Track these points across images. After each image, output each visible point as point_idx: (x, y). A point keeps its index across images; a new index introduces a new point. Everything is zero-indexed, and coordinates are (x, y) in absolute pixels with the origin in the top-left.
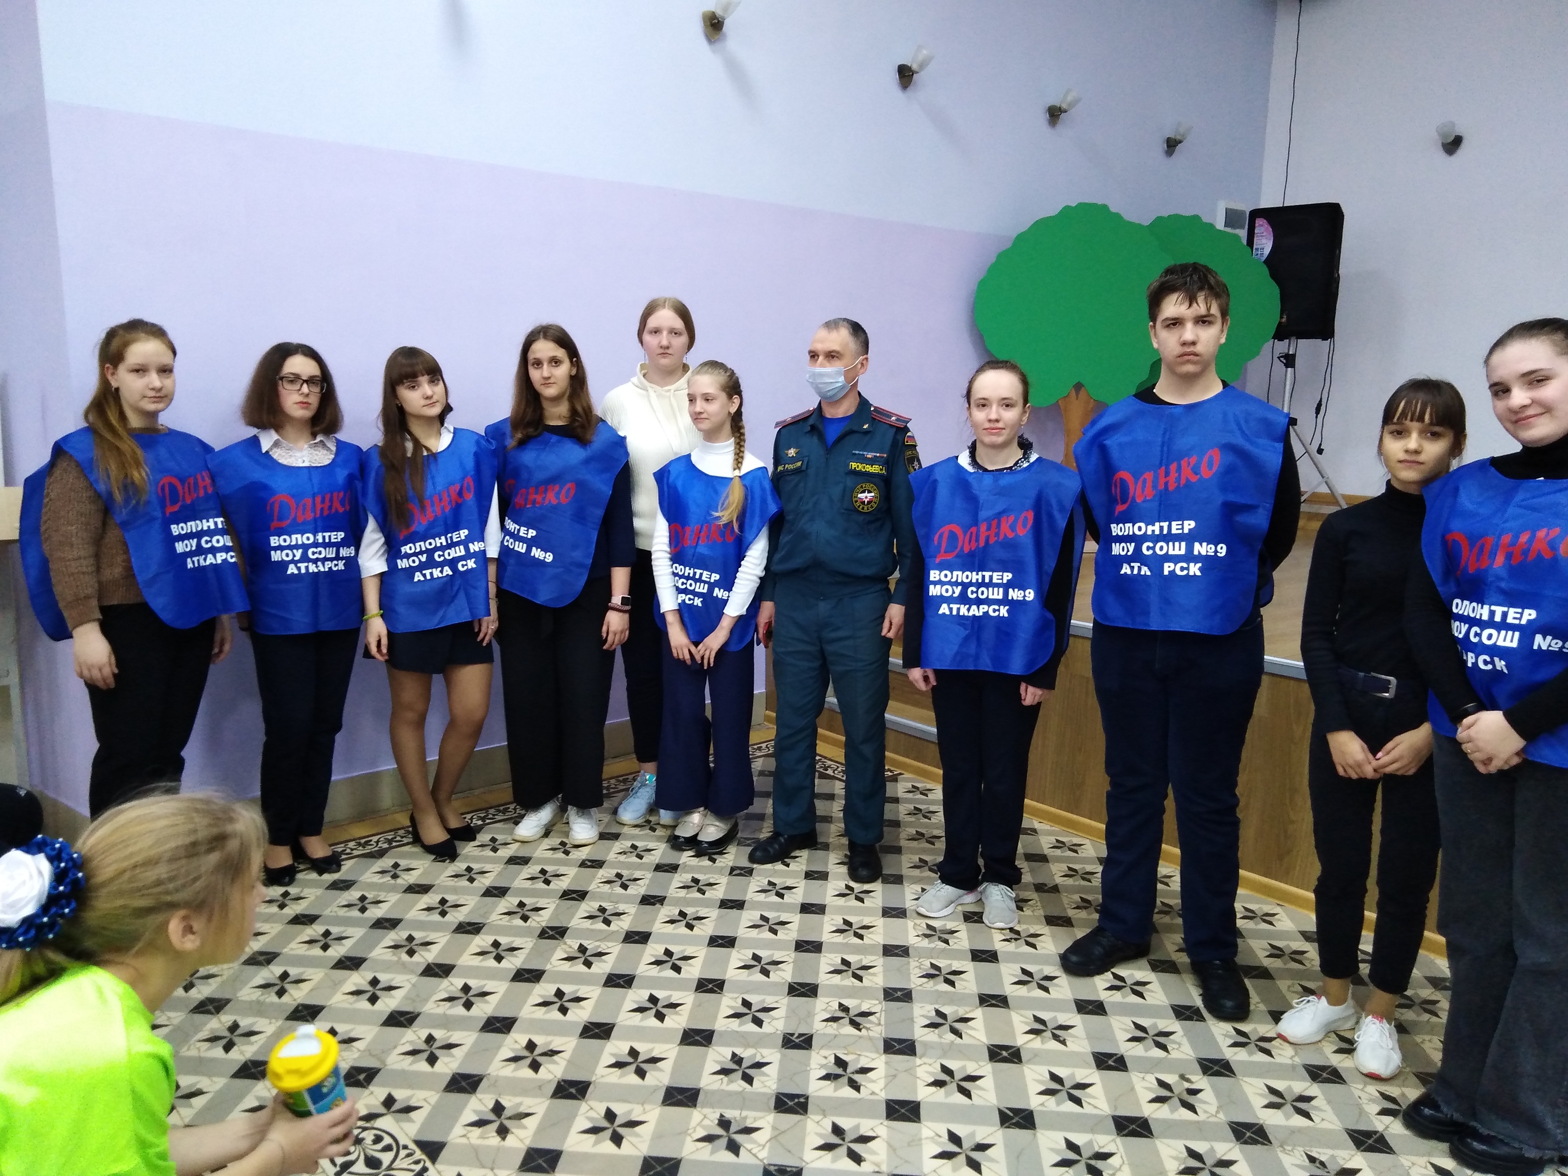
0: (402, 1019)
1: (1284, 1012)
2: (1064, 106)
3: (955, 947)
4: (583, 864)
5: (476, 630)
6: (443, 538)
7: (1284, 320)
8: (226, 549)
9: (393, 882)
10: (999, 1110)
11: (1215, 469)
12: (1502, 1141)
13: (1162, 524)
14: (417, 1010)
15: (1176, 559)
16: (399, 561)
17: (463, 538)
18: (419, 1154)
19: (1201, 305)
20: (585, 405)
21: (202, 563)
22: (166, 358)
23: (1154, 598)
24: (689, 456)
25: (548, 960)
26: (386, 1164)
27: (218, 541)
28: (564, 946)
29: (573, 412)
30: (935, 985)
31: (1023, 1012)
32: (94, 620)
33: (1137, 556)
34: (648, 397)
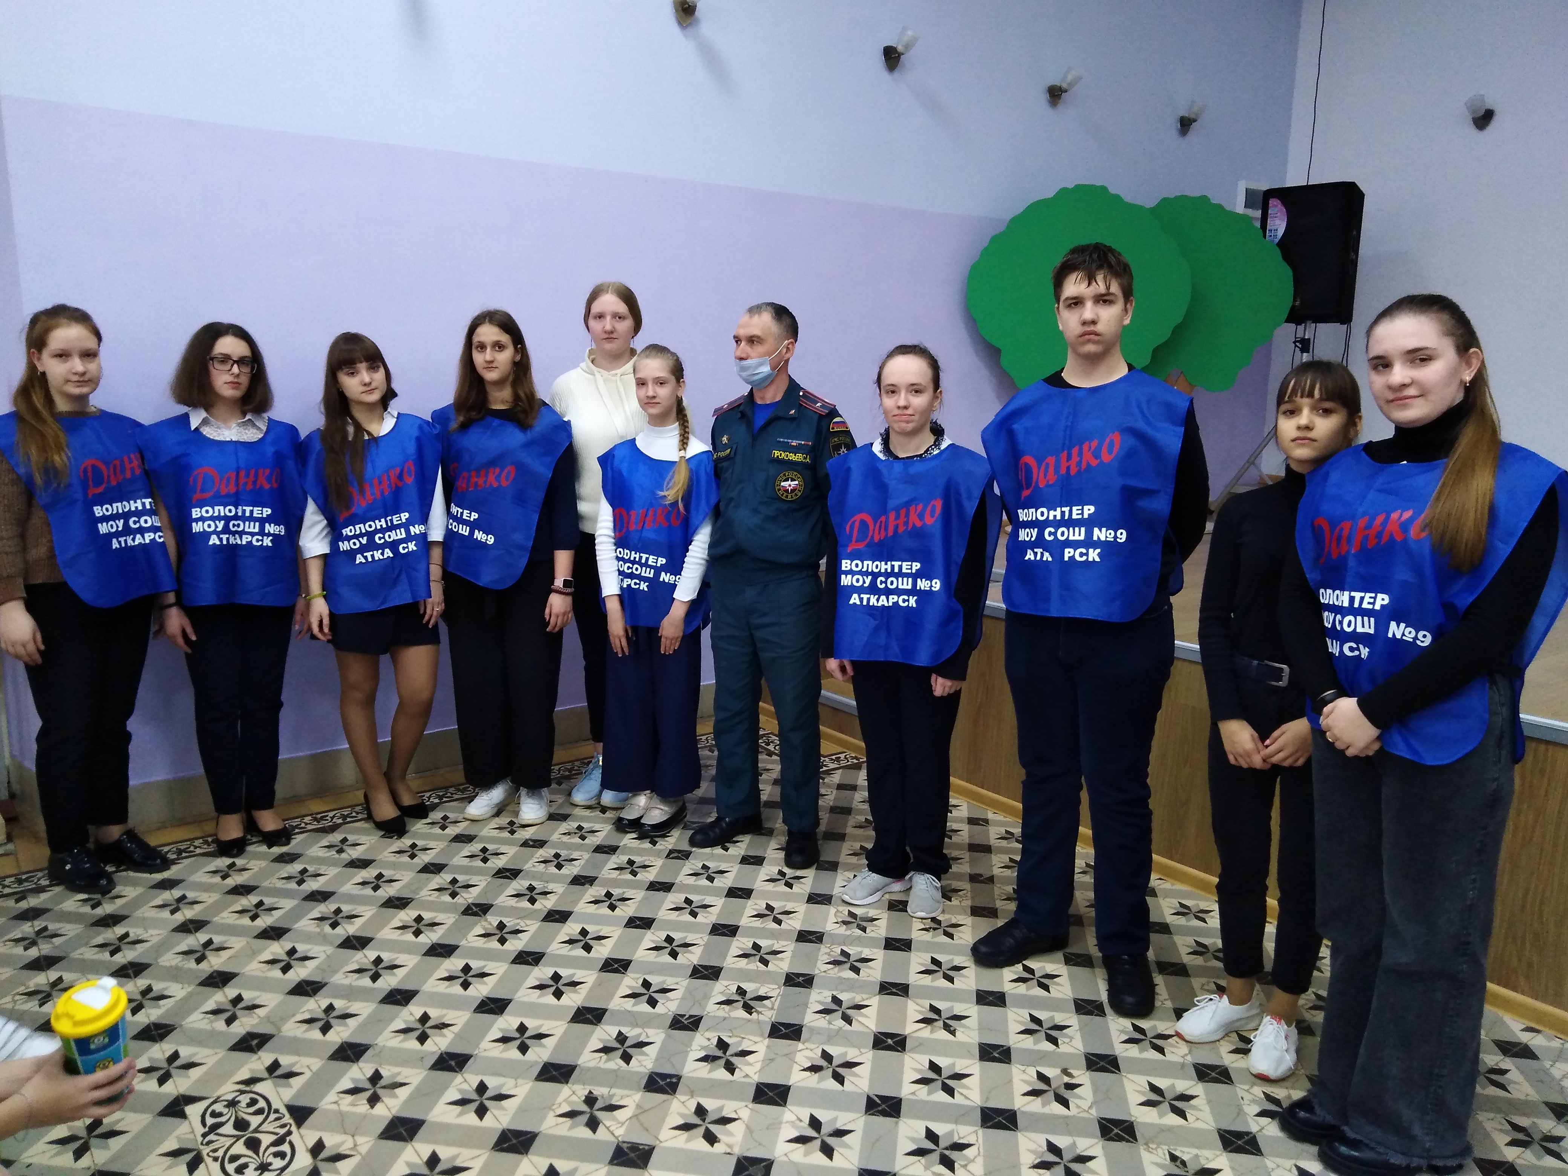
0: (308, 988)
1: (1187, 1010)
2: (1064, 86)
3: (872, 935)
4: (525, 844)
5: (422, 612)
6: (383, 520)
7: (1298, 303)
8: (154, 529)
9: (337, 856)
10: (868, 1096)
11: (1116, 451)
12: (1367, 1145)
13: (1063, 509)
14: (326, 980)
15: (1075, 545)
16: (340, 543)
17: (404, 521)
18: (288, 1119)
19: (1099, 283)
20: (528, 391)
21: (130, 542)
22: (90, 343)
23: (1054, 583)
24: (634, 439)
25: (465, 936)
26: (253, 1126)
27: (146, 522)
28: (484, 923)
29: (516, 397)
30: (839, 972)
31: (919, 1001)
32: (19, 598)
33: (1040, 542)
34: (596, 381)
